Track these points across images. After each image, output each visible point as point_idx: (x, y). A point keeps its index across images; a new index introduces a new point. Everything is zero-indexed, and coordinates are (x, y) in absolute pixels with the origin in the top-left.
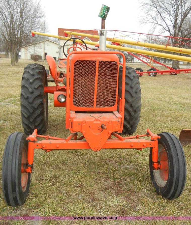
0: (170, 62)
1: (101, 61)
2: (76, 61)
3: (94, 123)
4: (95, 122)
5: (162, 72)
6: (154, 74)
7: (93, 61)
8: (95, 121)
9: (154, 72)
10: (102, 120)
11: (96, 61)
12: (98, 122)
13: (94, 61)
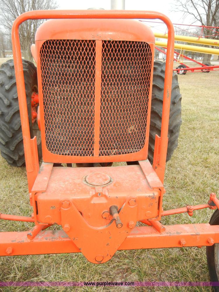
0: (199, 58)
1: (109, 42)
2: (44, 43)
3: (92, 202)
4: (95, 201)
5: (193, 70)
6: (184, 71)
7: (86, 41)
8: (95, 198)
9: (183, 70)
10: (113, 195)
11: (94, 41)
12: (103, 201)
13: (90, 41)
